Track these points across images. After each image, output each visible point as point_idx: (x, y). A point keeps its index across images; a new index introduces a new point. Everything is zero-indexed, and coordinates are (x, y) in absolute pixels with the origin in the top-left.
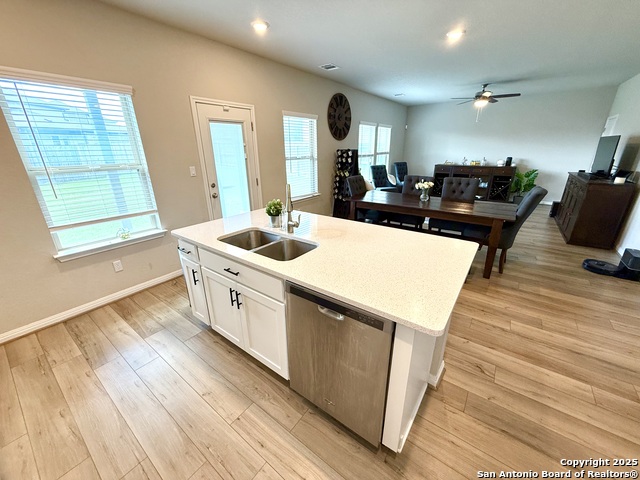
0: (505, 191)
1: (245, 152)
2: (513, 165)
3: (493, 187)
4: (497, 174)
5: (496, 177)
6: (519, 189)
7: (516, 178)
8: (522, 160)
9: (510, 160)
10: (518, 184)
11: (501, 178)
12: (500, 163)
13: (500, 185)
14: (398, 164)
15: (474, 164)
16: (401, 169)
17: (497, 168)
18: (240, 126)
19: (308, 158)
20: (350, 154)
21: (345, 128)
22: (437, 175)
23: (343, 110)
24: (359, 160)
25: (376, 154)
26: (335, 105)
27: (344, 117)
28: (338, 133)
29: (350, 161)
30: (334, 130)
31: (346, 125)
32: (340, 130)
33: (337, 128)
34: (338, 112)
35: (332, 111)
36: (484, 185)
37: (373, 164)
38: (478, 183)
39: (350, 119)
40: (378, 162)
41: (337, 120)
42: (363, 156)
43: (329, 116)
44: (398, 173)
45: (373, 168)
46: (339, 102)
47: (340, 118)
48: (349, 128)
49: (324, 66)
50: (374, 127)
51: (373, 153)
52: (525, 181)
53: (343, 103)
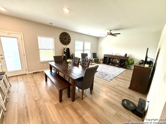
0: (124, 64)
1: (18, 46)
2: (127, 56)
3: (120, 62)
4: (121, 58)
5: (121, 60)
7: (128, 61)
8: (130, 55)
9: (126, 55)
10: (128, 63)
11: (123, 60)
13: (122, 62)
14: (93, 54)
15: (115, 55)
16: (94, 55)
17: (122, 57)
18: (16, 39)
19: (52, 49)
20: (66, 49)
21: (68, 42)
22: (104, 57)
23: (67, 37)
24: (76, 51)
25: (84, 50)
26: (63, 35)
27: (67, 39)
28: (65, 43)
29: (66, 51)
30: (62, 42)
31: (68, 41)
32: (65, 42)
33: (64, 42)
34: (64, 37)
35: (61, 37)
36: (118, 62)
37: (82, 53)
38: (116, 61)
39: (70, 40)
40: (85, 52)
41: (64, 40)
42: (77, 50)
43: (60, 38)
44: (93, 56)
45: (82, 54)
46: (65, 35)
47: (65, 39)
48: (69, 42)
49: (49, 23)
50: (83, 43)
51: (83, 50)
52: (130, 62)
53: (67, 35)
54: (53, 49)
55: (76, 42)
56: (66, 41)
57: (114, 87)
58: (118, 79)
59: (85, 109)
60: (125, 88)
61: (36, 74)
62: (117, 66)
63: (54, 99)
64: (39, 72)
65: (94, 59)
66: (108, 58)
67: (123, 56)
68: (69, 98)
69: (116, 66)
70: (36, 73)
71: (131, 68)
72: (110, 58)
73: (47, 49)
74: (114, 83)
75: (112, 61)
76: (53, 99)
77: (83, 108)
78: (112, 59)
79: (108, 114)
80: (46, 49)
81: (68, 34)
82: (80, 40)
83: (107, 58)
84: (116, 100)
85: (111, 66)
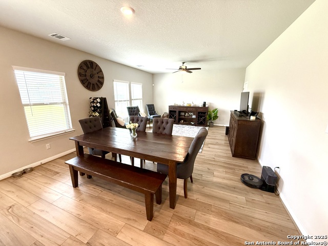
0: (204, 120)
2: (207, 106)
3: (198, 118)
4: (199, 111)
5: (199, 113)
6: (211, 119)
7: (209, 113)
8: (210, 103)
9: (205, 104)
10: (210, 116)
11: (202, 113)
12: (200, 105)
13: (201, 117)
14: (148, 106)
15: (188, 105)
16: (151, 109)
17: (199, 108)
19: (62, 103)
20: (99, 100)
21: (98, 83)
22: (170, 111)
23: (95, 72)
24: (116, 103)
25: (131, 100)
26: (85, 68)
27: (96, 76)
28: (91, 86)
29: (99, 105)
30: (86, 84)
31: (99, 81)
32: (93, 84)
33: (89, 83)
34: (89, 73)
35: (82, 71)
36: (194, 117)
37: (129, 106)
38: (191, 116)
39: (103, 78)
40: (134, 105)
41: (88, 78)
42: (119, 101)
43: (80, 75)
44: (149, 111)
45: (129, 108)
46: (89, 66)
47: (92, 76)
48: (102, 84)
49: (53, 36)
50: (128, 84)
51: (129, 99)
52: (213, 115)
53: (94, 67)
54: (64, 103)
55: (114, 82)
56: (94, 81)
57: (213, 160)
58: (210, 146)
59: (204, 213)
60: (228, 158)
61: (24, 175)
62: (193, 123)
63: (131, 218)
64: (32, 169)
65: (152, 116)
66: (177, 112)
67: (200, 106)
68: (160, 204)
69: (192, 125)
70: (24, 172)
71: (214, 125)
72: (180, 112)
73: (48, 102)
74: (209, 153)
75: (184, 116)
76: (129, 219)
77: (199, 213)
78: (183, 114)
79: (237, 204)
80: (43, 104)
81: (97, 65)
82: (121, 79)
83: (175, 112)
84: (231, 180)
85: (184, 126)
